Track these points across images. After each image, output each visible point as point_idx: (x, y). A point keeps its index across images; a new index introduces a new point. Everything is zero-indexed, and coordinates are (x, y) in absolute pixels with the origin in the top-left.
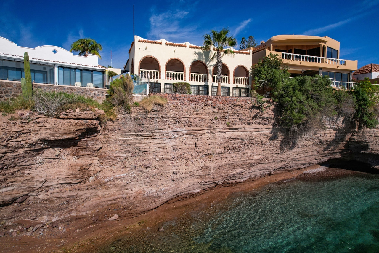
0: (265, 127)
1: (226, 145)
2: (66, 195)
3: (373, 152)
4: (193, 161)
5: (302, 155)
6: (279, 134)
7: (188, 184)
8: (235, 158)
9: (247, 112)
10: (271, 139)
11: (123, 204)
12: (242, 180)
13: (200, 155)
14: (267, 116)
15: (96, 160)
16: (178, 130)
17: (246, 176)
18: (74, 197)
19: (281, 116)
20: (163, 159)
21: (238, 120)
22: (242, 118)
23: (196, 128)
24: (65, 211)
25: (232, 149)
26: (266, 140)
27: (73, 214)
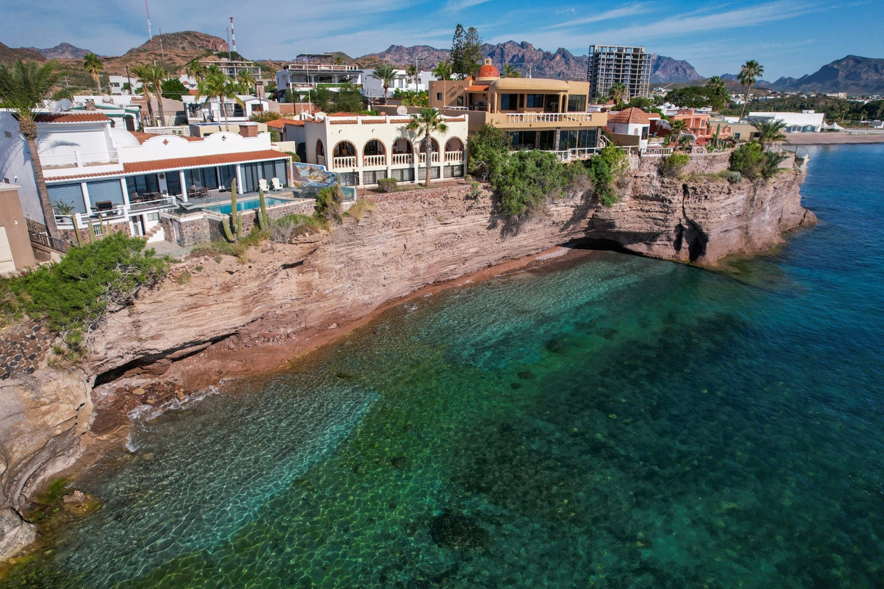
0: (482, 216)
1: (437, 242)
2: (297, 309)
3: (621, 230)
4: (403, 264)
5: (531, 240)
6: (499, 221)
7: (398, 288)
8: (447, 254)
9: (460, 203)
10: (489, 228)
11: (341, 313)
12: (455, 277)
13: (410, 256)
14: (483, 205)
15: (317, 275)
16: (387, 233)
17: (460, 273)
18: (303, 311)
19: (501, 202)
20: (374, 266)
21: (450, 213)
22: (455, 210)
23: (405, 229)
24: (296, 323)
25: (443, 245)
26: (483, 230)
27: (303, 325)
